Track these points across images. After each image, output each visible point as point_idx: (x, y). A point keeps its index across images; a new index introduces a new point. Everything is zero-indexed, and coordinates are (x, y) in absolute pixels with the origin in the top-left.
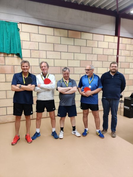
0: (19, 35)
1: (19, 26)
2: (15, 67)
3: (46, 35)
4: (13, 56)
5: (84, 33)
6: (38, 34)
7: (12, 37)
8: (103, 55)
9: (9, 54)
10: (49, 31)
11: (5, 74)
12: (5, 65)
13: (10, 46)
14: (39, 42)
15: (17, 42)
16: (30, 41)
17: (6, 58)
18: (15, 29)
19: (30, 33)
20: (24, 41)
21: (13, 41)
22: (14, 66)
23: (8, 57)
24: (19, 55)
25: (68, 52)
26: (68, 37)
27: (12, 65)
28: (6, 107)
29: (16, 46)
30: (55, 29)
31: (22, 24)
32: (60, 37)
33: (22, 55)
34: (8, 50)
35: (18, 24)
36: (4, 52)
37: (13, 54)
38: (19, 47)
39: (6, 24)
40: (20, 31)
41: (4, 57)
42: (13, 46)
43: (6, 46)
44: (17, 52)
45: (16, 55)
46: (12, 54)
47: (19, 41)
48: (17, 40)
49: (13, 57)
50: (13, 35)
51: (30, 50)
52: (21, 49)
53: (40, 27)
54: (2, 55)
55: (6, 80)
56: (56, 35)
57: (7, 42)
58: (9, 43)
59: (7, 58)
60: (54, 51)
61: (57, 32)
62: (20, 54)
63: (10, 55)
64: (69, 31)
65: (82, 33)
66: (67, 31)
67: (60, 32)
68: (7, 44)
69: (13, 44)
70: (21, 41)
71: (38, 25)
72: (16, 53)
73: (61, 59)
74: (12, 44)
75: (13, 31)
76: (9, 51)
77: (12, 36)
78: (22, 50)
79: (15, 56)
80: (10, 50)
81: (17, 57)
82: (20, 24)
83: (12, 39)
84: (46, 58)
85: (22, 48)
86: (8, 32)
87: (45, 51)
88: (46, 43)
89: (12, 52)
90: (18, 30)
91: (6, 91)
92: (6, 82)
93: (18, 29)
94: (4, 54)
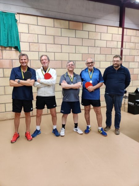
0: (17, 27)
1: (17, 17)
2: (13, 61)
3: (45, 26)
5: (86, 24)
6: (38, 25)
7: (10, 29)
8: (106, 47)
9: (7, 47)
10: (49, 22)
11: (3, 68)
12: (3, 59)
13: (8, 39)
14: (38, 34)
15: (15, 34)
16: (29, 33)
17: (4, 51)
18: (13, 20)
19: (28, 24)
20: (22, 33)
21: (10, 33)
22: (12, 60)
23: (5, 50)
24: (17, 48)
25: (69, 45)
26: (69, 29)
27: (10, 59)
28: (5, 103)
29: (14, 39)
30: (55, 20)
31: (20, 15)
32: (61, 28)
33: (20, 48)
34: (5, 42)
35: (16, 15)
36: (2, 45)
37: (11, 47)
38: (17, 40)
39: (2, 15)
40: (18, 22)
41: (2, 50)
42: (11, 38)
43: (3, 39)
44: (15, 44)
45: (14, 48)
46: (9, 47)
47: (17, 33)
48: (14, 32)
49: (11, 50)
50: (11, 27)
51: (29, 42)
52: (19, 42)
53: (39, 18)
55: (4, 75)
56: (56, 27)
57: (4, 34)
58: (7, 36)
60: (54, 44)
61: (57, 23)
62: (19, 47)
63: (8, 49)
64: (70, 22)
65: (84, 24)
66: (67, 22)
67: (60, 23)
68: (4, 36)
69: (11, 36)
70: (19, 33)
71: (37, 16)
72: (14, 46)
73: (61, 52)
74: (9, 36)
75: (11, 22)
76: (6, 44)
77: (9, 27)
79: (13, 49)
80: (8, 43)
81: (15, 51)
82: (18, 15)
83: (10, 31)
84: (46, 52)
86: (5, 23)
87: (45, 44)
88: (46, 35)
89: (10, 45)
90: (16, 21)
91: (4, 86)
92: (4, 77)
93: (16, 19)
94: (1, 48)
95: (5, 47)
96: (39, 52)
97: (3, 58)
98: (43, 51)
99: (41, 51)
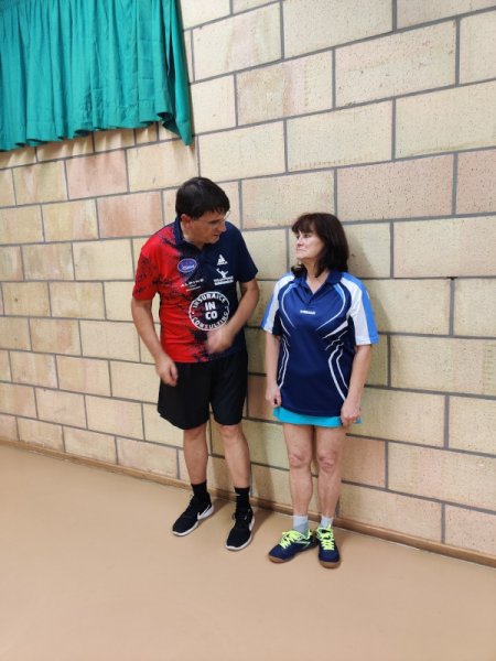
2: (165, 195)
4: (154, 139)
7: (142, 27)
9: (141, 130)
11: (132, 238)
12: (128, 193)
13: (137, 84)
16: (232, 14)
17: (132, 153)
20: (200, 26)
21: (146, 49)
22: (162, 190)
23: (137, 146)
24: (174, 125)
27: (155, 186)
37: (155, 126)
41: (125, 149)
42: (150, 76)
46: (149, 125)
49: (158, 141)
50: (148, 13)
51: (234, 73)
52: (187, 85)
54: (117, 142)
59: (134, 151)
60: (394, 31)
63: (145, 136)
69: (150, 64)
73: (457, 84)
74: (140, 67)
76: (133, 112)
78: (194, 88)
79: (164, 134)
80: (138, 105)
81: (174, 139)
84: (335, 108)
85: (191, 80)
94: (124, 138)
95: (136, 132)
96: (285, 120)
97: (131, 190)
98: (309, 109)
99: (301, 112)
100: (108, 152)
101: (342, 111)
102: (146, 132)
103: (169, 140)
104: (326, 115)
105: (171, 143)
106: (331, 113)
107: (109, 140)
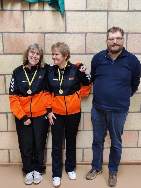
2: (47, 35)
4: (42, 9)
9: (34, 3)
12: (24, 32)
17: (27, 14)
22: (45, 33)
23: (30, 10)
24: (56, 5)
33: (63, 3)
37: (43, 3)
41: (23, 11)
45: (50, 4)
46: (39, 2)
49: (44, 10)
59: (29, 13)
63: (36, 7)
79: (47, 7)
81: (52, 11)
94: (22, 5)
95: (31, 4)
96: (108, 11)
97: (26, 31)
98: (118, 9)
99: (115, 10)
100: (11, 10)
101: (131, 12)
102: (37, 5)
103: (50, 11)
104: (125, 12)
105: (51, 12)
106: (127, 12)
107: (13, 4)
